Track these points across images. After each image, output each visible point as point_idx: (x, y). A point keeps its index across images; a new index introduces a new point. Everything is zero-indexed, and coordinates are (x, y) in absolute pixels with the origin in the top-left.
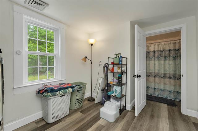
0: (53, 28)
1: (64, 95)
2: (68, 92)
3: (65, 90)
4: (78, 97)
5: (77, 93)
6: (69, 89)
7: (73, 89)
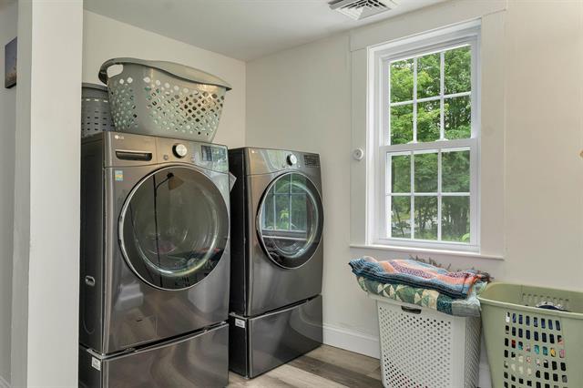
1: (418, 311)
2: (419, 304)
3: (411, 290)
4: (513, 367)
5: (507, 341)
6: (426, 292)
7: (446, 301)
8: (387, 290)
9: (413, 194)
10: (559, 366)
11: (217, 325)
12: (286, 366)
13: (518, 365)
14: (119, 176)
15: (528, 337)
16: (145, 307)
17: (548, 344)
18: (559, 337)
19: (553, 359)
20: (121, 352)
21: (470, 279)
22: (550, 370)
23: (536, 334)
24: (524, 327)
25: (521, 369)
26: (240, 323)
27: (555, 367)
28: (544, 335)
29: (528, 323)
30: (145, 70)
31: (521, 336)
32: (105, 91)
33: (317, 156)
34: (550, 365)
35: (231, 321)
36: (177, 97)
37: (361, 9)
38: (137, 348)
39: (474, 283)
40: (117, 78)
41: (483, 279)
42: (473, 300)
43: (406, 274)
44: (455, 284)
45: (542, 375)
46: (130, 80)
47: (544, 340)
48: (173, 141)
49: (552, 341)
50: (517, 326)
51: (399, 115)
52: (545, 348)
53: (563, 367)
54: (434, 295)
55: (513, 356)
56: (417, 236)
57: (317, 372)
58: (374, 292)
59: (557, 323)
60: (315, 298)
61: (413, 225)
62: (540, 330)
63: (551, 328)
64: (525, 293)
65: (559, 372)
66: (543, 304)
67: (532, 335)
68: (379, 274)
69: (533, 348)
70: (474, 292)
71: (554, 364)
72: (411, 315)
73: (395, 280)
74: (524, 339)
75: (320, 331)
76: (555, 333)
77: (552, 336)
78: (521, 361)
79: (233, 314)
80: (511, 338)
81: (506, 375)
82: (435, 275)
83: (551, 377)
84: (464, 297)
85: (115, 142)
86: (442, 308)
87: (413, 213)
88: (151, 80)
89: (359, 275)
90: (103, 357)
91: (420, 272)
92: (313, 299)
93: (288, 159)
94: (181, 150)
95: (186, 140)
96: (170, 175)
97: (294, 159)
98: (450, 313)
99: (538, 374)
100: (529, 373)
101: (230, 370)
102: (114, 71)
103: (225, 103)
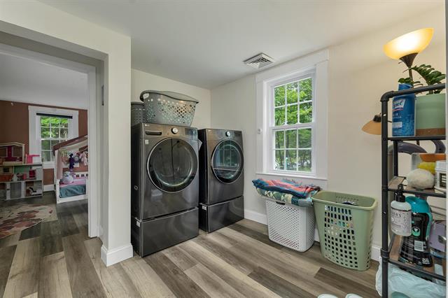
0: (306, 72)
1: (284, 204)
2: (283, 200)
3: (280, 194)
4: (329, 231)
5: (325, 219)
6: (286, 195)
7: (295, 199)
8: (269, 194)
9: (298, 149)
10: (350, 231)
11: (194, 208)
12: (226, 228)
13: (331, 231)
14: (147, 142)
15: (336, 217)
16: (163, 199)
17: (345, 221)
18: (351, 218)
19: (348, 228)
20: (149, 219)
21: (309, 189)
22: (346, 233)
23: (339, 216)
24: (334, 212)
25: (332, 233)
26: (204, 208)
27: (348, 232)
28: (343, 217)
29: (335, 210)
30: (158, 95)
31: (332, 216)
32: (143, 105)
33: (241, 132)
34: (346, 231)
35: (200, 207)
36: (173, 107)
37: (259, 63)
38: (156, 217)
39: (310, 191)
40: (147, 99)
41: (316, 190)
42: (309, 199)
43: (279, 187)
44: (300, 191)
45: (343, 236)
46: (152, 100)
47: (343, 219)
48: (171, 126)
49: (347, 220)
50: (331, 212)
51: (291, 112)
52: (344, 223)
53: (353, 232)
54: (290, 196)
55: (329, 226)
56: (299, 169)
57: (239, 231)
58: (263, 195)
59: (350, 211)
60: (241, 197)
61: (298, 164)
62: (341, 214)
63: (346, 213)
64: (337, 196)
65: (351, 234)
66: (346, 202)
67: (337, 216)
68: (265, 186)
69: (338, 223)
70: (310, 195)
71: (348, 231)
72: (281, 206)
73: (273, 189)
74: (333, 218)
75: (243, 213)
76: (349, 216)
77: (347, 217)
78: (332, 228)
79: (201, 204)
80: (327, 217)
81: (325, 235)
82: (292, 188)
83: (347, 237)
84: (305, 198)
85: (145, 127)
86: (294, 203)
87: (298, 159)
88: (161, 99)
89: (257, 187)
90: (141, 221)
91: (286, 186)
92: (240, 198)
93: (226, 133)
94: (175, 130)
95: (177, 126)
96: (178, 142)
97: (229, 134)
98: (298, 205)
99: (340, 235)
100: (336, 235)
101: (199, 228)
102: (146, 96)
103: (196, 109)
